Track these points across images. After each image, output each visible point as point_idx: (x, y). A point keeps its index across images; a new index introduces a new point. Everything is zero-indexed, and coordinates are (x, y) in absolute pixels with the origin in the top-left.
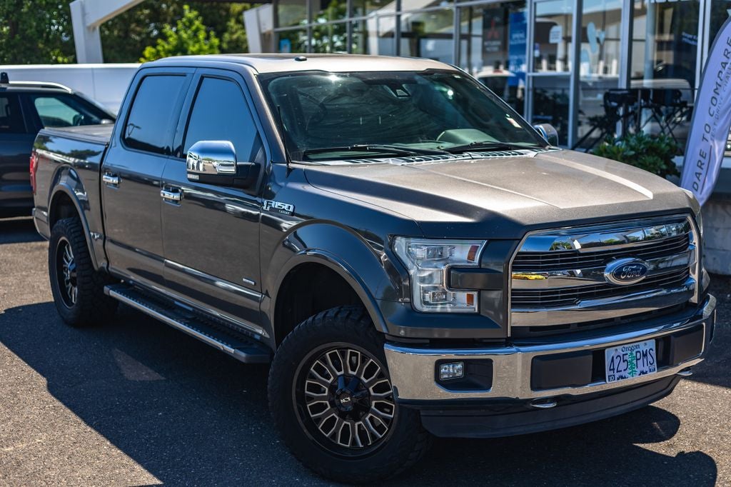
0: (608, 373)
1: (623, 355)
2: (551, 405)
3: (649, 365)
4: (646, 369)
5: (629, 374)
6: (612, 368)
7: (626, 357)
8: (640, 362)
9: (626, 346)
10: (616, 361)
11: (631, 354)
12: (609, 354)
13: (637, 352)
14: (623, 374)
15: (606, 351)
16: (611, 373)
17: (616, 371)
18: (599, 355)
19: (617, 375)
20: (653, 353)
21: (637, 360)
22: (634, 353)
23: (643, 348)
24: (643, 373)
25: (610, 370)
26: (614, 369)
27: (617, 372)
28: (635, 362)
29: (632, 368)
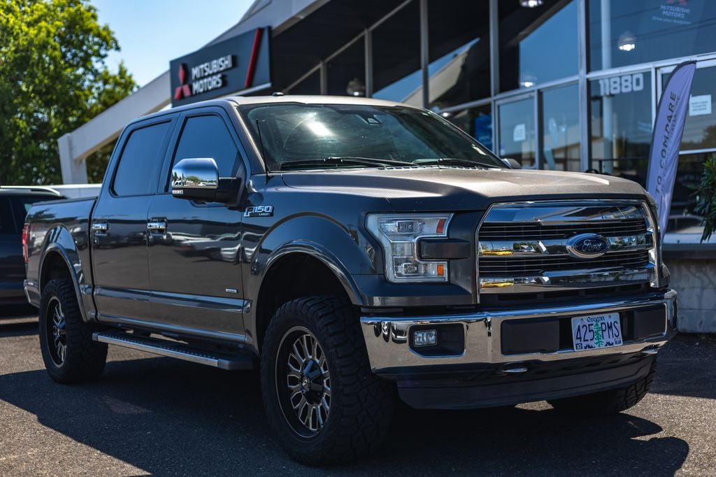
0: (575, 341)
1: (589, 325)
2: (522, 370)
3: (615, 337)
4: (612, 340)
5: (596, 344)
6: (579, 336)
7: (592, 328)
8: (606, 333)
9: (591, 317)
10: (583, 331)
11: (597, 325)
12: (576, 323)
13: (602, 324)
14: (590, 343)
15: (572, 319)
16: (578, 341)
17: (582, 340)
18: (565, 322)
19: (584, 344)
20: (618, 326)
21: (603, 331)
22: (599, 324)
23: (608, 319)
24: (608, 344)
25: (577, 338)
26: (580, 338)
27: (584, 341)
28: (600, 332)
29: (598, 338)
